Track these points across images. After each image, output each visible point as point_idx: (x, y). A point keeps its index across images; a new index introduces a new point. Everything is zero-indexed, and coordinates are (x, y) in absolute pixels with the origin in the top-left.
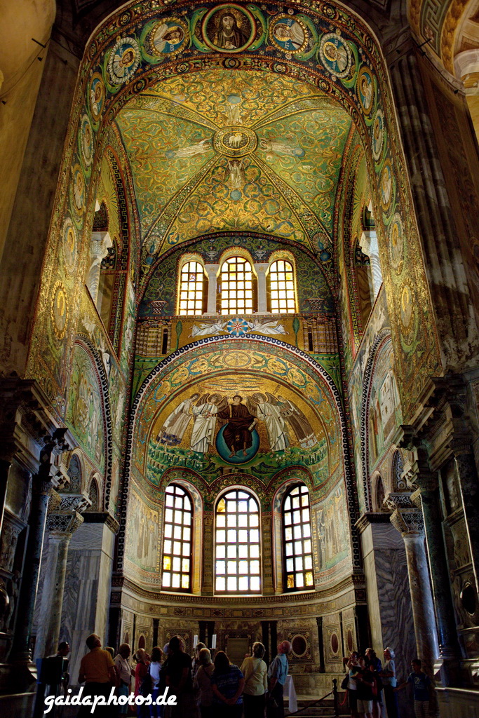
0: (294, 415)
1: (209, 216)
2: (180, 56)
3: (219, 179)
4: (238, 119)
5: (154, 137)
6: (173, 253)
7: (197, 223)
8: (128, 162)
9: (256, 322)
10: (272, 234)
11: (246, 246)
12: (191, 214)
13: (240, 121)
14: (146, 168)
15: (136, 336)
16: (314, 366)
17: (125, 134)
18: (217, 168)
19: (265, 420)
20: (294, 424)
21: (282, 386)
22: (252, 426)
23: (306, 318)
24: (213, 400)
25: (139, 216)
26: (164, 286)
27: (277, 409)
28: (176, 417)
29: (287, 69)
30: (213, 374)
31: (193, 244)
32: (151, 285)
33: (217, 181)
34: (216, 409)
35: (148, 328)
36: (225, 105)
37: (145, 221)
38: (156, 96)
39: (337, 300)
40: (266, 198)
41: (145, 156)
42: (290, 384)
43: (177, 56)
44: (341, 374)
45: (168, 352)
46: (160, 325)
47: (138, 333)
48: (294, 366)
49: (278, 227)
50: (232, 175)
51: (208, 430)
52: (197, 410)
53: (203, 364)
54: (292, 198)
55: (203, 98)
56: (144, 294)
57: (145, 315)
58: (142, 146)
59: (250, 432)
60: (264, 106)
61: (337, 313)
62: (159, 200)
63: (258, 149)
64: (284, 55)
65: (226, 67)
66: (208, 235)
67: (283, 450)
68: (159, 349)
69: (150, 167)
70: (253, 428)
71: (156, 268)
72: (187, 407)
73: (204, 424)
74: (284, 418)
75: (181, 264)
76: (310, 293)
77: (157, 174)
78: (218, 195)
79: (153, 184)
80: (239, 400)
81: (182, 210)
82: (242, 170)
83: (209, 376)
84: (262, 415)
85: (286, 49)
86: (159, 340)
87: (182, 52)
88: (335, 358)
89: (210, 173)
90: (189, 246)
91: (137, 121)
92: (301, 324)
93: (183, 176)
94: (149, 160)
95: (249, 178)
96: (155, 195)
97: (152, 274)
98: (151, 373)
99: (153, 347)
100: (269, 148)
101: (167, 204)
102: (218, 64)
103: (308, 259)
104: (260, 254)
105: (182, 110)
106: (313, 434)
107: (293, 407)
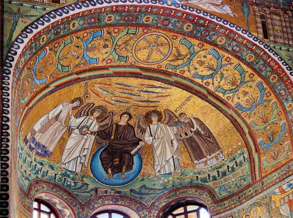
19: (152, 144)
22: (136, 149)
27: (171, 131)
34: (97, 127)
42: (210, 92)
48: (233, 61)
52: (75, 122)
59: (132, 156)
67: (170, 174)
70: (137, 153)
72: (63, 116)
106: (218, 152)
107: (196, 126)
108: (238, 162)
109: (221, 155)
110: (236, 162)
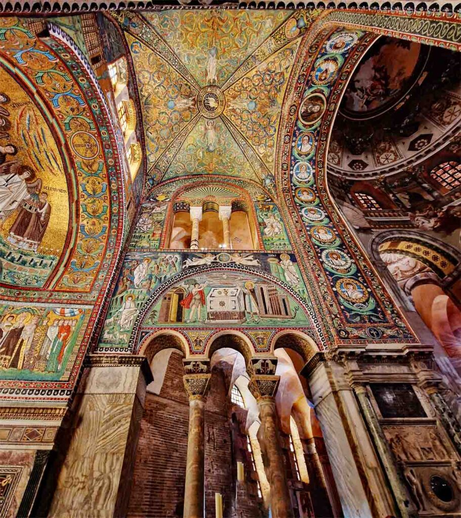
0: (34, 215)
1: (153, 82)
3: (182, 90)
7: (147, 71)
12: (155, 66)
13: (231, 108)
16: (124, 220)
18: (190, 88)
20: (23, 219)
27: (24, 195)
33: (180, 88)
36: (247, 98)
39: (141, 204)
40: (171, 128)
44: (126, 240)
48: (107, 201)
49: (153, 140)
50: (185, 101)
54: (174, 147)
55: (256, 84)
60: (244, 125)
61: (138, 209)
74: (20, 206)
76: (138, 184)
78: (171, 90)
80: (10, 151)
82: (189, 108)
83: (49, 115)
84: (4, 182)
88: (129, 228)
89: (186, 82)
95: (184, 113)
103: (143, 170)
106: (36, 242)
107: (44, 210)
108: (44, 262)
109: (36, 246)
110: (42, 261)
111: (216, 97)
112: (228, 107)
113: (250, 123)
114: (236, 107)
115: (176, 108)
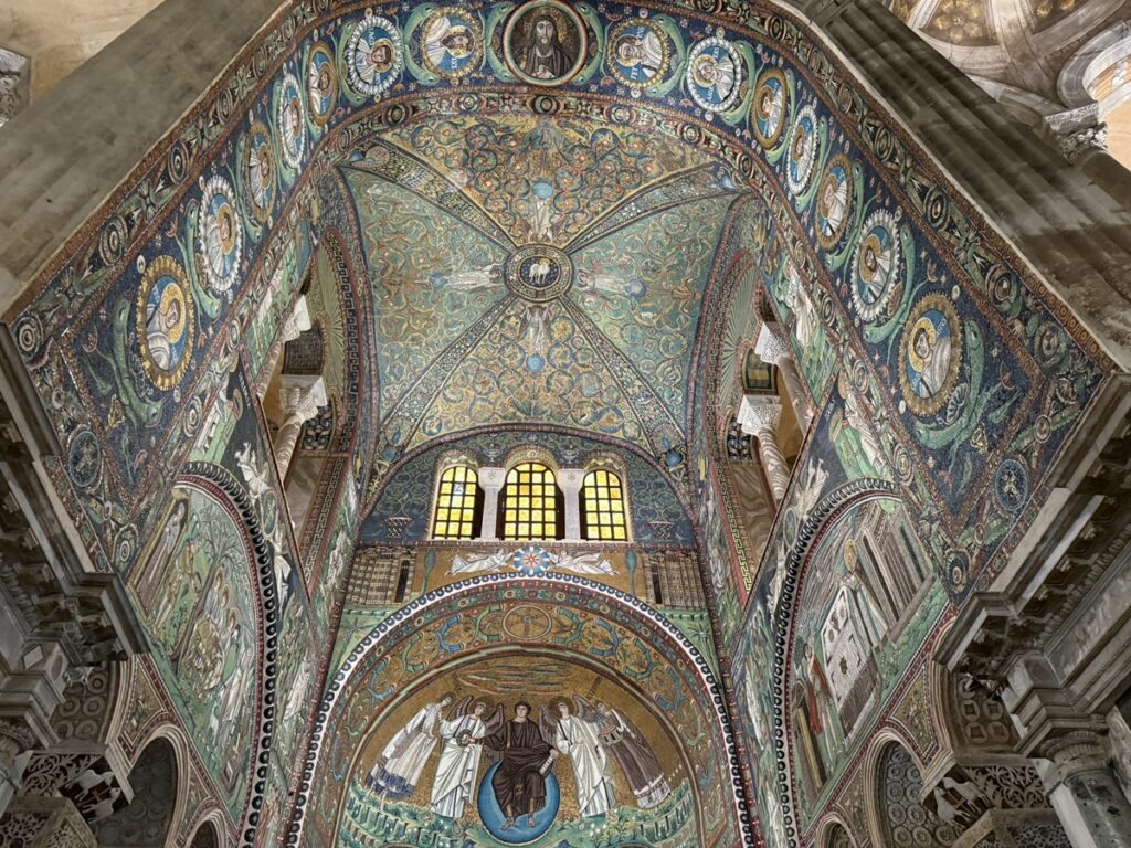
0: (625, 742)
1: (492, 396)
2: (466, 81)
3: (509, 335)
4: (545, 230)
5: (413, 246)
6: (430, 448)
7: (472, 405)
8: (369, 287)
9: (564, 554)
10: (588, 428)
11: (547, 444)
12: (464, 389)
13: (549, 234)
14: (398, 302)
15: (350, 572)
16: (667, 629)
17: (368, 232)
18: (508, 317)
19: (570, 754)
20: (625, 759)
21: (605, 681)
22: (546, 765)
23: (647, 551)
24: (479, 711)
25: (379, 382)
26: (410, 496)
27: (592, 730)
28: (409, 739)
29: (631, 117)
30: (483, 653)
31: (464, 438)
32: (389, 494)
33: (507, 338)
34: (483, 729)
35: (374, 559)
36: (528, 201)
37: (388, 390)
38: (423, 162)
39: (697, 525)
40: (581, 370)
41: (398, 280)
42: (619, 674)
43: (461, 80)
44: (716, 645)
45: (406, 598)
46: (397, 554)
47: (356, 566)
48: (629, 633)
49: (598, 416)
50: (532, 330)
51: (465, 771)
52: (448, 728)
53: (467, 630)
54: (621, 370)
55: (496, 183)
56: (374, 508)
57: (372, 539)
58: (394, 258)
59: (542, 778)
60: (588, 205)
61: (698, 545)
62: (415, 358)
63: (574, 286)
64: (628, 89)
65: (536, 112)
66: (488, 427)
67: (603, 815)
68: (389, 593)
69: (404, 300)
70: (549, 771)
71: (399, 470)
72: (430, 722)
73: (460, 758)
74: (605, 747)
75: (441, 469)
76: (653, 514)
77: (414, 314)
78: (508, 361)
79: (406, 330)
80: (524, 712)
81: (450, 381)
82: (546, 322)
83: (475, 656)
84: (566, 742)
85: (632, 81)
86: (392, 578)
87: (470, 74)
88: (702, 617)
89: (497, 326)
90: (456, 440)
91: (388, 207)
92: (639, 560)
93: (455, 324)
94: (403, 287)
95: (556, 336)
96: (409, 352)
97: (393, 477)
98: (371, 634)
99: (378, 589)
100: (590, 283)
101: (427, 368)
102: (524, 105)
103: (645, 465)
104: (569, 456)
105: (462, 203)
107: (622, 724)
111: (529, 262)
112: (548, 239)
113: (584, 193)
114: (546, 223)
115: (542, 354)
